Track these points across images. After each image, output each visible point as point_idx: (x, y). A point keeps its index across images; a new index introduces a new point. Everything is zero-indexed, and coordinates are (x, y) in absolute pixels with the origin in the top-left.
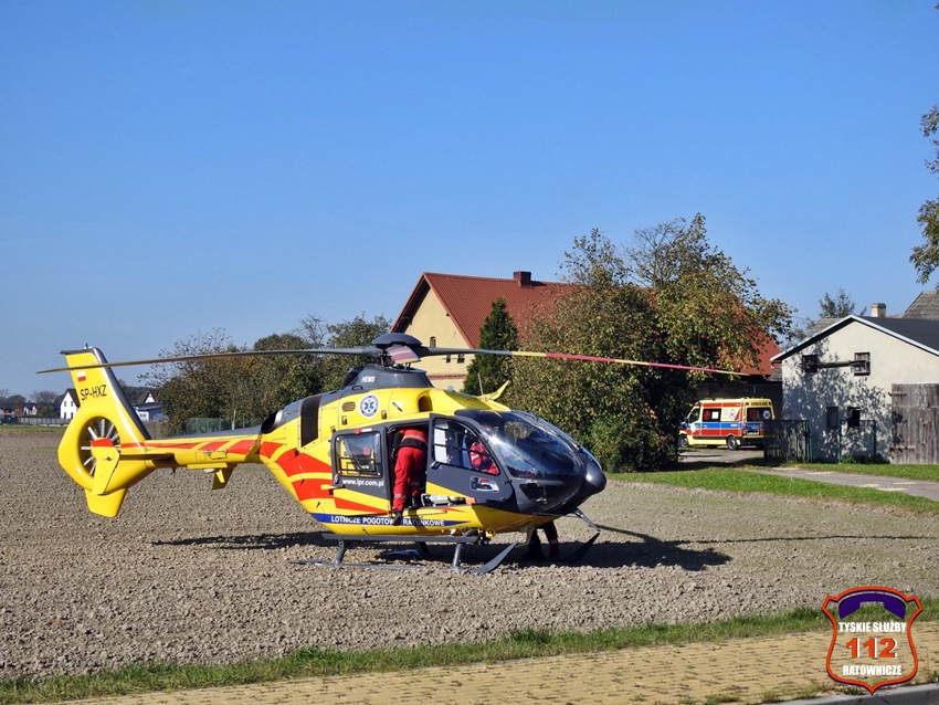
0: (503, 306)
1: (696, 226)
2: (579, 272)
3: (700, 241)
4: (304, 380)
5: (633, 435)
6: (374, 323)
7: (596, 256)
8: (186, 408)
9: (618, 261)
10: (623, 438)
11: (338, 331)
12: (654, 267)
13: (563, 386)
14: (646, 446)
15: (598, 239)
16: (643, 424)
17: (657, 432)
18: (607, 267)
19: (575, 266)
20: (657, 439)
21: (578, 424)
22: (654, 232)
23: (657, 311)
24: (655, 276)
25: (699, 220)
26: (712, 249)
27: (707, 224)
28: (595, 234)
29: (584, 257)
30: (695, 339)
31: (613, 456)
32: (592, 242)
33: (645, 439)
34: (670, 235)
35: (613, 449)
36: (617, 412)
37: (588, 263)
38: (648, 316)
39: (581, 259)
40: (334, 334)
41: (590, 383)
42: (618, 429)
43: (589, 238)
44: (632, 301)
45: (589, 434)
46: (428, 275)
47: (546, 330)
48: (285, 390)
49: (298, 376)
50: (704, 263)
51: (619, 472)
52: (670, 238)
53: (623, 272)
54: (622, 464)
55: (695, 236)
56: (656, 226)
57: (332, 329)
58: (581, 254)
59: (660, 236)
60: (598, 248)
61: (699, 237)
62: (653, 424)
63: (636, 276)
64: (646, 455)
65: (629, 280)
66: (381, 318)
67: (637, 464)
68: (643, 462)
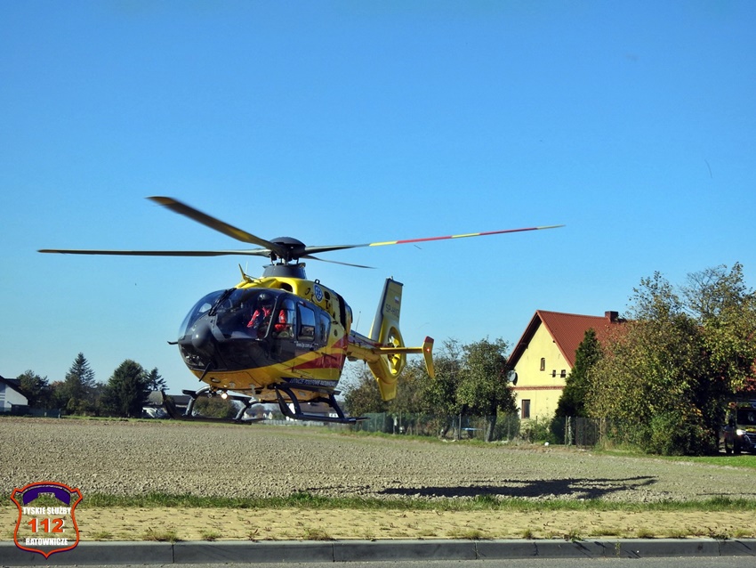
0: (593, 334)
1: (735, 272)
2: (643, 303)
3: (739, 283)
4: (443, 385)
5: (683, 428)
6: (495, 344)
7: (657, 293)
8: (362, 406)
9: (675, 297)
10: (675, 429)
11: (470, 350)
12: (702, 302)
13: (630, 388)
14: (693, 436)
15: (659, 279)
16: (692, 420)
17: (701, 426)
18: (666, 301)
19: (641, 299)
20: (701, 431)
21: (641, 418)
22: (702, 275)
23: (704, 335)
24: (702, 308)
25: (738, 268)
26: (748, 289)
27: (743, 271)
28: (657, 276)
29: (648, 292)
30: (733, 356)
31: (667, 442)
32: (655, 282)
33: (692, 431)
34: (714, 277)
35: (667, 439)
36: (671, 410)
37: (651, 298)
38: (698, 339)
39: (646, 293)
40: (467, 352)
41: (651, 386)
42: (671, 423)
43: (652, 279)
44: (685, 325)
45: (650, 426)
46: (540, 312)
47: (618, 348)
48: (429, 392)
49: (439, 382)
50: (741, 300)
51: (671, 455)
52: (715, 279)
53: (678, 305)
54: (674, 449)
55: (735, 279)
56: (704, 270)
57: (465, 348)
58: (646, 291)
59: (707, 279)
60: (659, 286)
61: (737, 280)
62: (699, 420)
63: (688, 308)
64: (692, 443)
65: (683, 310)
66: (501, 340)
67: (685, 449)
68: (690, 448)
